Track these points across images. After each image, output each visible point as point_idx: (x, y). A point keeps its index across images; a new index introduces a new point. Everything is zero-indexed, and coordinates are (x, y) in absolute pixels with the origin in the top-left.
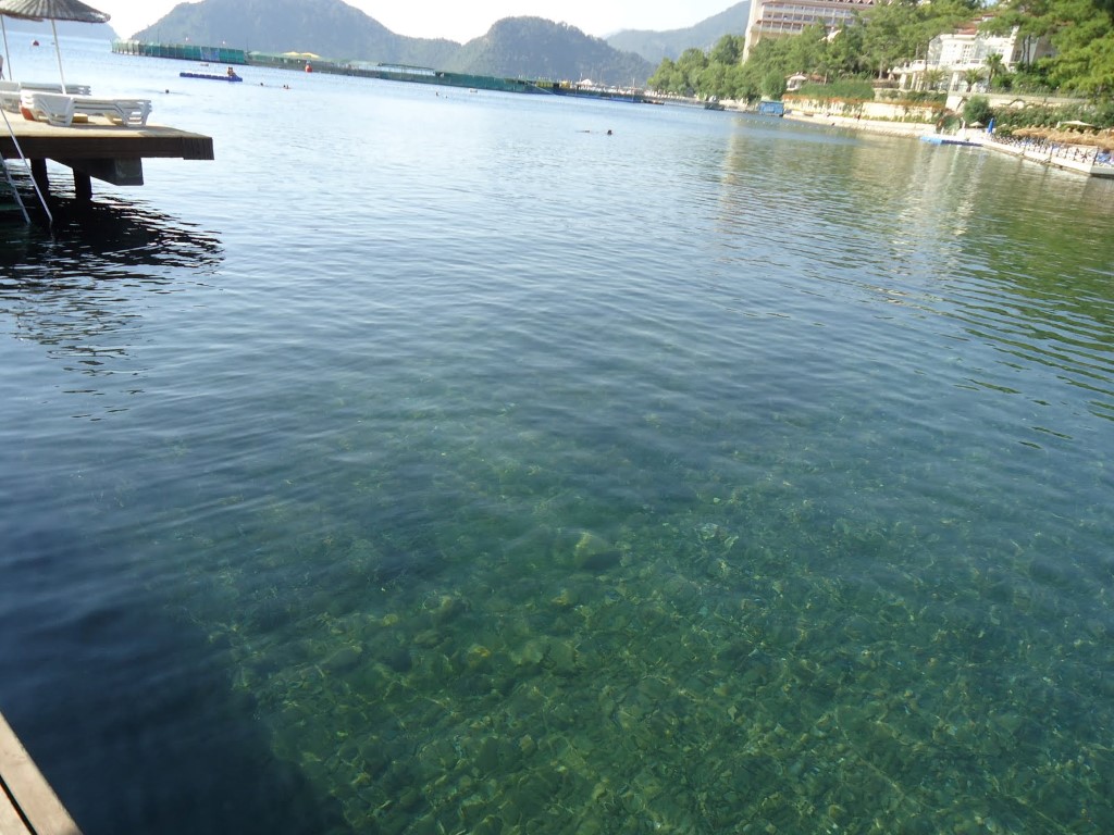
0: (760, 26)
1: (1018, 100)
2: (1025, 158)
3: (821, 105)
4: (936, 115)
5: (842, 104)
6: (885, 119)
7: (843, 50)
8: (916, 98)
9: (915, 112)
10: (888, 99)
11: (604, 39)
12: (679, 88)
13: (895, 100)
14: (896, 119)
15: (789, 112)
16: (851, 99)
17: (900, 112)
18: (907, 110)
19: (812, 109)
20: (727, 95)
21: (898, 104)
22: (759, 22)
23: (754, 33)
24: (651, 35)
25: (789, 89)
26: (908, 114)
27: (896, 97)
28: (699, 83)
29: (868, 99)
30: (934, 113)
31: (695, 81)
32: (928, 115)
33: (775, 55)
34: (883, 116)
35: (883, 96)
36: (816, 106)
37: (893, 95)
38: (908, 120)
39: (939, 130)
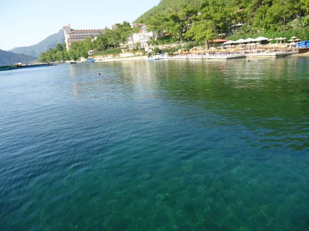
0: (70, 40)
1: (163, 46)
2: (189, 59)
3: (104, 57)
4: (143, 54)
5: (112, 56)
6: (128, 57)
7: (101, 42)
8: (135, 50)
9: (137, 53)
10: (127, 52)
11: (10, 51)
12: (50, 60)
13: (129, 52)
14: (132, 56)
15: (96, 60)
16: (115, 54)
17: (132, 54)
18: (134, 54)
19: (101, 59)
20: (67, 59)
21: (131, 53)
22: (69, 39)
23: (68, 42)
24: (25, 48)
25: (89, 54)
26: (135, 55)
27: (129, 51)
28: (56, 58)
29: (120, 53)
30: (142, 53)
31: (54, 57)
32: (141, 54)
33: (80, 47)
34: (127, 56)
35: (125, 51)
36: (102, 58)
37: (128, 51)
38: (135, 56)
39: (149, 57)
